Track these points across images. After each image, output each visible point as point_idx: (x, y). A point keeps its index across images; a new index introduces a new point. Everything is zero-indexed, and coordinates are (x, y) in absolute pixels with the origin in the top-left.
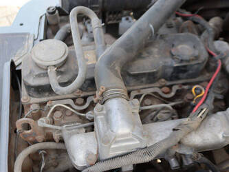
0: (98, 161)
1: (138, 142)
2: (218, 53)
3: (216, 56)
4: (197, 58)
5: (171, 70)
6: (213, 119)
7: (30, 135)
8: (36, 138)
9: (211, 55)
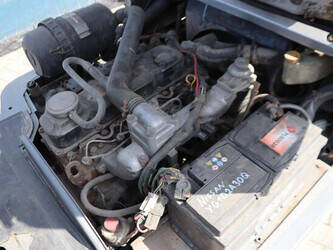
0: (150, 157)
1: (173, 126)
2: (188, 49)
3: (189, 52)
4: (175, 58)
5: (162, 76)
6: (212, 92)
7: (80, 177)
8: (86, 178)
9: (184, 54)
